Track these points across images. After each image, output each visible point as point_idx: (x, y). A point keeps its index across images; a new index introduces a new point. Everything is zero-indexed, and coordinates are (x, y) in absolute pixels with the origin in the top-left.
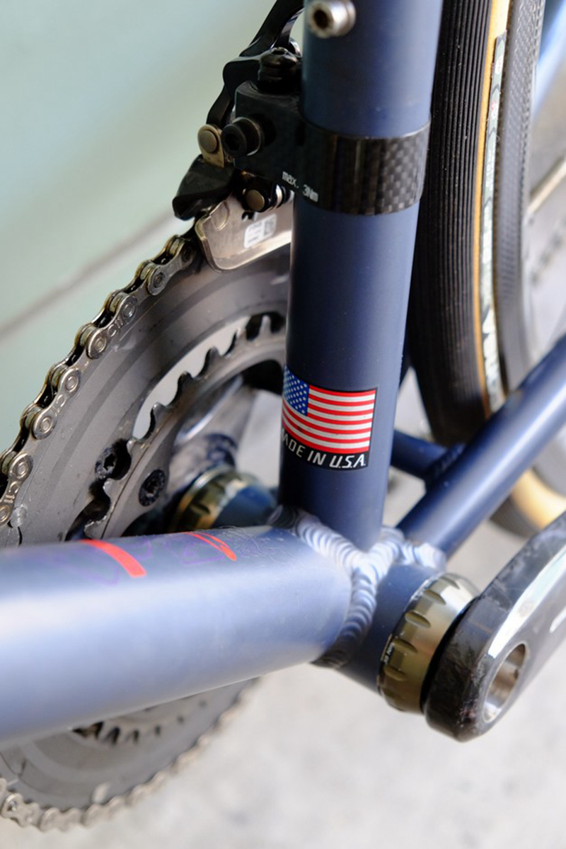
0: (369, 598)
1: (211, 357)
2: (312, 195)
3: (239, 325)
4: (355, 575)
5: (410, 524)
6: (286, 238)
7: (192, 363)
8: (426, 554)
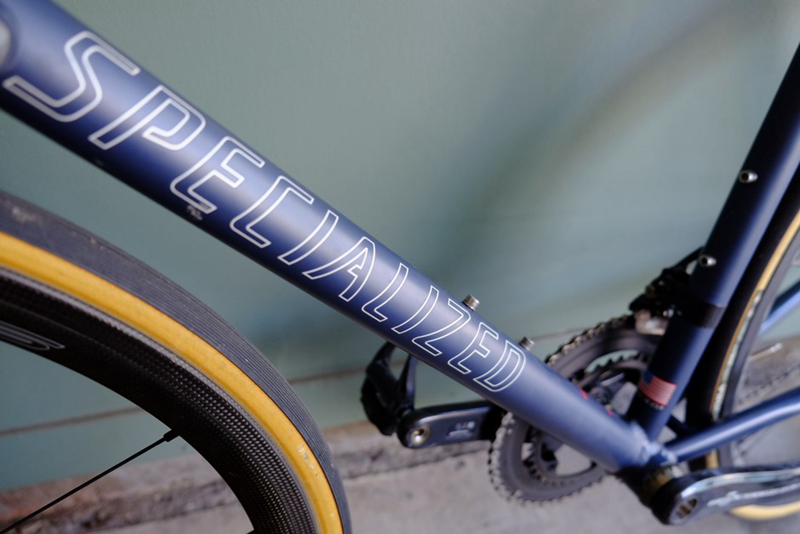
0: (646, 458)
1: (621, 359)
2: (679, 313)
3: (634, 353)
4: (643, 449)
5: (669, 445)
6: (660, 332)
7: (615, 356)
8: (671, 456)
